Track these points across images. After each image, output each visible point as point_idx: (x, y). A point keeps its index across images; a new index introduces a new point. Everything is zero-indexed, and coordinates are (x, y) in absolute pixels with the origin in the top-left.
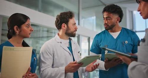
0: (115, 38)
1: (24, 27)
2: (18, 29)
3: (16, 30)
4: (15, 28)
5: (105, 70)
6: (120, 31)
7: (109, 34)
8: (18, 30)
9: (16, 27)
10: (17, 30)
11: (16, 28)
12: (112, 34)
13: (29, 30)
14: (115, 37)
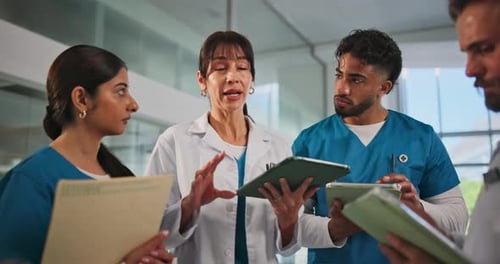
0: (366, 144)
1: (107, 92)
2: (86, 100)
3: (78, 101)
4: (76, 92)
5: (331, 244)
6: (383, 123)
7: (347, 128)
8: (84, 104)
9: (80, 91)
10: (82, 101)
11: (78, 94)
12: (356, 129)
13: (125, 107)
14: (366, 141)
